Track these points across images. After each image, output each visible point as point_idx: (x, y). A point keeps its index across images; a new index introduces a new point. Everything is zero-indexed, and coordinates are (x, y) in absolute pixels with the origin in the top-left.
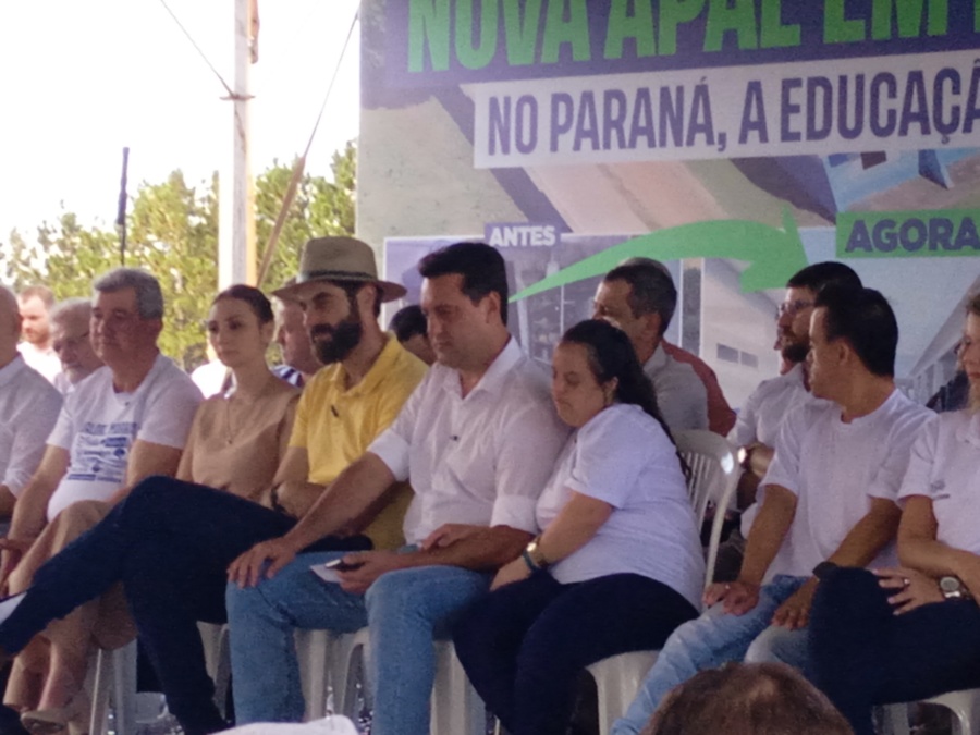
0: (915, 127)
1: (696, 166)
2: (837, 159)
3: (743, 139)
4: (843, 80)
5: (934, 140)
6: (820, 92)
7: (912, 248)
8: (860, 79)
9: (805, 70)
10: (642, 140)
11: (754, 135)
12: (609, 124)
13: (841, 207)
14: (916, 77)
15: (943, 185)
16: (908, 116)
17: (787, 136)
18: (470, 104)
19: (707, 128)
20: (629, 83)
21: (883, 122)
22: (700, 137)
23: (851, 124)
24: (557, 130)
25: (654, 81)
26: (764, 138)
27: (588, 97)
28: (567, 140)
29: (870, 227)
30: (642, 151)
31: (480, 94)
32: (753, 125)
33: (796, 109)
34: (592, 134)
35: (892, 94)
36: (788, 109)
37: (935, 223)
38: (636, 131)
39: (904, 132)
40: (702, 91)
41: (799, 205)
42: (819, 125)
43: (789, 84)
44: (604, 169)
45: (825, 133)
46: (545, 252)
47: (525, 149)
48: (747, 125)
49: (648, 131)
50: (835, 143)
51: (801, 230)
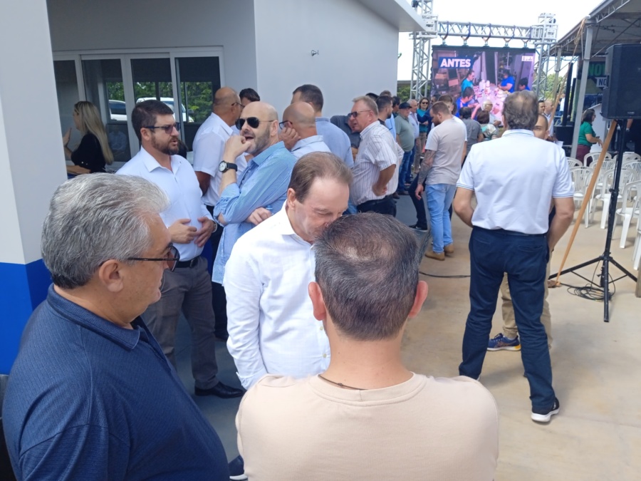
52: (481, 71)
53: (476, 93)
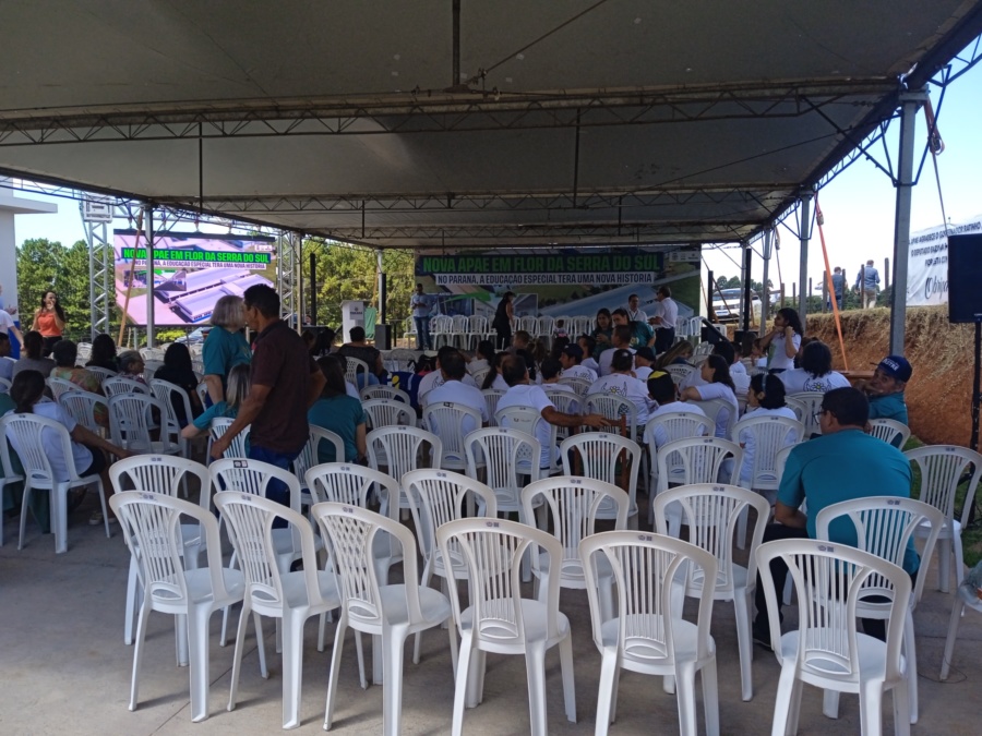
1: (473, 286)
2: (495, 286)
3: (480, 283)
4: (496, 276)
5: (509, 284)
6: (492, 277)
9: (489, 274)
12: (459, 280)
14: (506, 276)
16: (505, 281)
17: (487, 283)
18: (435, 276)
20: (462, 275)
21: (501, 281)
22: (474, 282)
23: (497, 282)
24: (450, 280)
25: (466, 275)
26: (484, 283)
28: (452, 282)
30: (465, 284)
31: (437, 275)
34: (456, 281)
35: (503, 278)
36: (487, 279)
38: (463, 281)
39: (505, 283)
40: (474, 277)
42: (492, 282)
43: (487, 276)
44: (458, 286)
47: (445, 283)
48: (481, 281)
49: (465, 281)
50: (495, 284)
51: (490, 294)
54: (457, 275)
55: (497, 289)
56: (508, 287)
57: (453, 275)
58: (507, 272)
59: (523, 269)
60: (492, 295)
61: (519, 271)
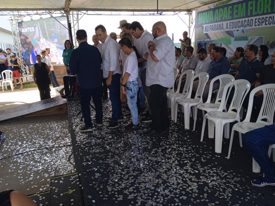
0: (242, 27)
1: (221, 32)
2: (234, 31)
3: (226, 29)
4: (235, 22)
5: (244, 28)
6: (233, 23)
7: (241, 40)
8: (237, 22)
9: (232, 21)
10: (217, 30)
11: (227, 28)
12: (215, 28)
13: (235, 36)
14: (242, 21)
15: (244, 33)
16: (241, 26)
17: (230, 28)
18: (203, 27)
19: (223, 28)
20: (216, 24)
21: (239, 26)
22: (222, 29)
23: (236, 27)
24: (210, 29)
25: (218, 23)
26: (228, 29)
27: (213, 25)
28: (211, 30)
29: (237, 38)
30: (217, 31)
31: (204, 26)
32: (227, 27)
33: (231, 25)
34: (213, 29)
35: (240, 23)
36: (230, 25)
37: (243, 37)
38: (217, 29)
39: (241, 27)
40: (222, 24)
41: (231, 36)
42: (233, 27)
43: (230, 23)
44: (214, 33)
45: (233, 28)
46: (209, 41)
47: (208, 31)
48: (226, 27)
49: (218, 29)
50: (234, 29)
51: (231, 38)
52: (39, 33)
53: (40, 45)
54: (214, 24)
55: (236, 34)
56: (243, 31)
57: (211, 24)
58: (243, 17)
59: (254, 13)
60: (232, 39)
61: (252, 15)
